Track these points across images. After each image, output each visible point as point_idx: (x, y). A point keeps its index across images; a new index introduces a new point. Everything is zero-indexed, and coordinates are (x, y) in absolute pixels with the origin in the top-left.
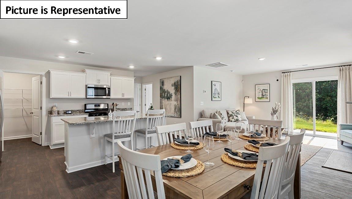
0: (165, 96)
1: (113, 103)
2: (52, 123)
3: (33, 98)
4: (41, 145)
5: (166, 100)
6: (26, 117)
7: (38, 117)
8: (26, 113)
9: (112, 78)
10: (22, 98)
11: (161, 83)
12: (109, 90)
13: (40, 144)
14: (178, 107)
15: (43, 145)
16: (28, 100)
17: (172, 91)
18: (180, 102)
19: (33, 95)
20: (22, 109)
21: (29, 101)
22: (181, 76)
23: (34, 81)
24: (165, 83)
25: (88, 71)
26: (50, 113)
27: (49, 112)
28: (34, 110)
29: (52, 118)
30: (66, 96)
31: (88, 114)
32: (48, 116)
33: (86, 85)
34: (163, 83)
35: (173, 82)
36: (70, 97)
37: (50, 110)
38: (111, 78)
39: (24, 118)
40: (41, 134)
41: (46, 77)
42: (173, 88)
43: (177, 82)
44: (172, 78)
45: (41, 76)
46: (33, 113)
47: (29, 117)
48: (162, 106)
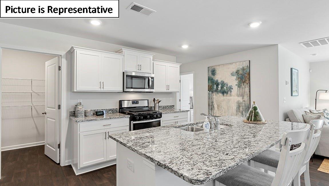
0: (217, 89)
1: (154, 99)
2: (78, 133)
3: (46, 92)
4: (59, 164)
5: (221, 95)
6: (37, 117)
7: (54, 121)
8: (37, 111)
9: (155, 63)
10: (31, 92)
11: (210, 71)
12: (153, 80)
13: (58, 162)
14: (244, 105)
15: (62, 165)
16: (38, 95)
17: (232, 82)
18: (249, 97)
19: (46, 87)
20: (32, 107)
21: (41, 95)
22: (250, 61)
23: (48, 67)
24: (218, 72)
25: (126, 51)
26: (74, 114)
27: (71, 112)
28: (48, 108)
29: (78, 124)
30: (97, 89)
31: (129, 116)
32: (70, 118)
33: (124, 73)
34: (213, 72)
35: (235, 70)
36: (102, 90)
37: (73, 110)
38: (153, 63)
39: (34, 118)
40: (59, 146)
41: (66, 60)
42: (235, 77)
43: (243, 69)
44: (232, 63)
45: (59, 56)
46: (46, 113)
47: (40, 117)
48: (212, 102)
